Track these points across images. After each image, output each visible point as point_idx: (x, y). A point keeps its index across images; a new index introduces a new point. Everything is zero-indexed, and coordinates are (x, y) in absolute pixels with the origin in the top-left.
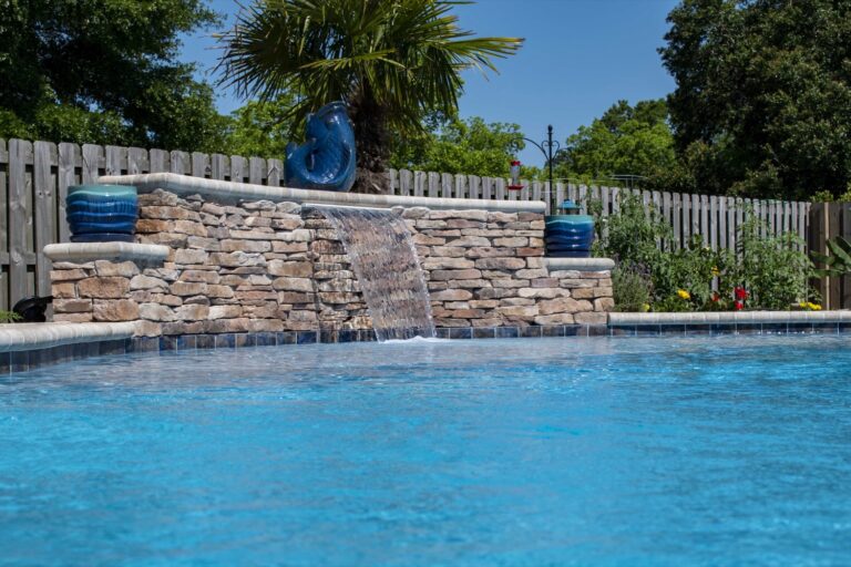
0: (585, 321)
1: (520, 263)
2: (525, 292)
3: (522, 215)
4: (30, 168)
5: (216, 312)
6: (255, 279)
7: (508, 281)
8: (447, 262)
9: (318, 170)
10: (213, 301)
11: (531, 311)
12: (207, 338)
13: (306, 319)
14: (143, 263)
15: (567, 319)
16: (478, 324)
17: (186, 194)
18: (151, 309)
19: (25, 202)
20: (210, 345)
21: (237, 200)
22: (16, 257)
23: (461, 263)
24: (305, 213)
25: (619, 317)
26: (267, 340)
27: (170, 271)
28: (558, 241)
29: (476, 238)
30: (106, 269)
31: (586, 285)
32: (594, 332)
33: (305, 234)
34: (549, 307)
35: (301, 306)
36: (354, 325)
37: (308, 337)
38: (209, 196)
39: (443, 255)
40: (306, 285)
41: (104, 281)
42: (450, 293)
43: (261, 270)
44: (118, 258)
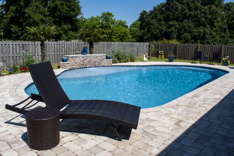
0: (109, 65)
1: (103, 60)
2: (104, 63)
3: (104, 56)
4: (59, 44)
5: (74, 67)
6: (78, 63)
7: (102, 62)
10: (74, 66)
11: (104, 64)
12: (73, 69)
15: (108, 65)
16: (99, 66)
17: (71, 57)
20: (74, 69)
21: (76, 57)
22: (58, 54)
23: (98, 60)
24: (83, 57)
25: (113, 64)
26: (79, 68)
27: (70, 64)
28: (107, 58)
29: (99, 58)
31: (110, 62)
32: (110, 66)
33: (83, 59)
34: (106, 64)
35: (82, 65)
37: (83, 68)
38: (73, 57)
39: (96, 60)
40: (83, 63)
42: (96, 63)
43: (78, 62)
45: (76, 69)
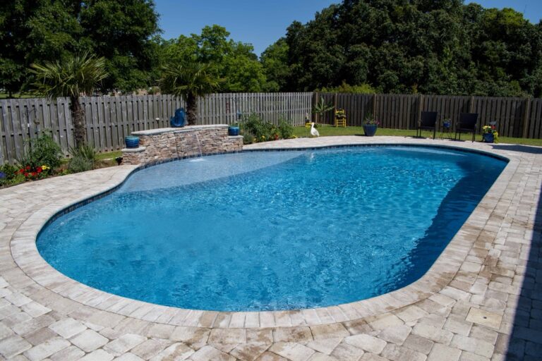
0: (237, 149)
1: (222, 138)
2: (224, 144)
3: (223, 128)
4: (115, 103)
5: (156, 157)
6: (164, 149)
7: (220, 142)
8: (206, 139)
9: (178, 123)
10: (155, 155)
11: (225, 148)
12: (154, 163)
13: (175, 155)
14: (141, 152)
15: (233, 149)
16: (213, 152)
17: (149, 135)
18: (142, 160)
19: (114, 111)
20: (155, 165)
21: (160, 134)
23: (209, 139)
24: (175, 133)
25: (245, 147)
26: (167, 161)
27: (146, 152)
28: (231, 132)
29: (213, 134)
30: (133, 155)
31: (237, 142)
32: (239, 152)
33: (174, 138)
34: (229, 147)
35: (174, 152)
36: (186, 155)
37: (176, 159)
38: (154, 134)
39: (205, 138)
40: (175, 148)
41: (133, 157)
42: (207, 146)
43: (166, 147)
44: (135, 152)
45: (159, 163)
